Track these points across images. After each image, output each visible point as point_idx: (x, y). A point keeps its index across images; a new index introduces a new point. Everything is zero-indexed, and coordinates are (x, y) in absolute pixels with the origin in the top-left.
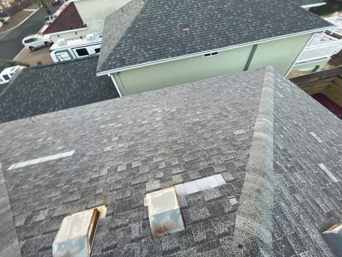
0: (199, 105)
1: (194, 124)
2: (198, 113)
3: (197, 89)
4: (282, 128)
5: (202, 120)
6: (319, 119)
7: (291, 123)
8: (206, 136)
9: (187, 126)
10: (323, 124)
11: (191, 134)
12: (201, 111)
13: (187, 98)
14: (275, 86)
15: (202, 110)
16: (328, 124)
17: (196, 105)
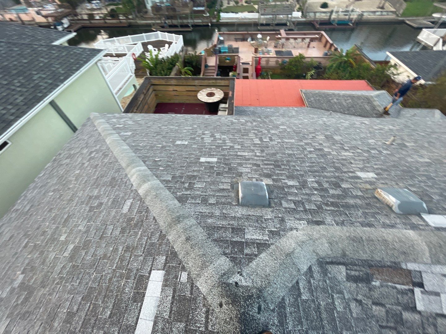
0: (54, 227)
1: (72, 257)
2: (63, 238)
3: (29, 209)
4: (156, 161)
5: (77, 241)
6: (172, 127)
7: (158, 150)
8: (100, 252)
9: (65, 272)
10: (177, 128)
11: (80, 276)
12: (65, 233)
13: (26, 238)
14: (114, 129)
15: (65, 228)
16: (180, 125)
17: (50, 232)
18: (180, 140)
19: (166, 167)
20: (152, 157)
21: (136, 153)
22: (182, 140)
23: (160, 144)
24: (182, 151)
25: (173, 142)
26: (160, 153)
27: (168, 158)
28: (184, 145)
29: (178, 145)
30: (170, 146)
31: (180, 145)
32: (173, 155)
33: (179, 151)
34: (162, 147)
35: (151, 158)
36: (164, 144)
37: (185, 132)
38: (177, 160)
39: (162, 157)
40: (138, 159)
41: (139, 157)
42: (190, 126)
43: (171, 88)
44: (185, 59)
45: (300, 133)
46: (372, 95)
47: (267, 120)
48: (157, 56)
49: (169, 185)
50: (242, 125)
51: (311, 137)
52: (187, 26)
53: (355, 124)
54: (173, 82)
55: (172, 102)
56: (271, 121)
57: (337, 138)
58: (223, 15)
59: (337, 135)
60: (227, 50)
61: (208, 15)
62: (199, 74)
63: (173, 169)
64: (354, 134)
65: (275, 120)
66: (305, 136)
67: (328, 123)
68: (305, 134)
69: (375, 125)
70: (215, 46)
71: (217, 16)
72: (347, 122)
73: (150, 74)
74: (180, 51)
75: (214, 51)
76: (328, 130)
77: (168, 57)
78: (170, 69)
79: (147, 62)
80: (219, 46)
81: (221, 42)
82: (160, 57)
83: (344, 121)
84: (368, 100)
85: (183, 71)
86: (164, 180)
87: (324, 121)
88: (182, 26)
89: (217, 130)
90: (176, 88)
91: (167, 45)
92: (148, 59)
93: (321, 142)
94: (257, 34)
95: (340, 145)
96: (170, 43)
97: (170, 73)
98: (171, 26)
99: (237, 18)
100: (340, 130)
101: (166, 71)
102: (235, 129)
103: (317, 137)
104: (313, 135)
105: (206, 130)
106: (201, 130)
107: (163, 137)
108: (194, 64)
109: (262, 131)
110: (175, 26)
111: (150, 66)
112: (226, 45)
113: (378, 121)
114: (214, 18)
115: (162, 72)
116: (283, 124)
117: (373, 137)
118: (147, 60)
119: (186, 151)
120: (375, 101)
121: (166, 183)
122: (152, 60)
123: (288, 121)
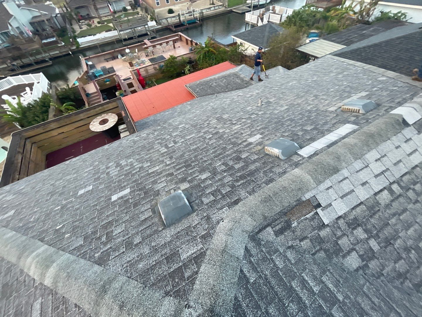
4: (58, 230)
7: (57, 214)
18: (82, 188)
19: (73, 230)
20: (51, 228)
21: (27, 235)
22: (85, 187)
23: (58, 205)
24: (87, 200)
25: (75, 195)
26: (61, 217)
27: (72, 218)
28: (89, 191)
29: (81, 196)
30: (72, 202)
31: (84, 194)
32: (78, 211)
33: (84, 202)
34: (62, 208)
35: (51, 230)
36: (64, 202)
37: (87, 176)
38: (84, 214)
39: (66, 221)
40: (32, 240)
41: (33, 237)
42: (91, 166)
43: (55, 133)
44: (58, 96)
45: (197, 125)
46: (237, 71)
47: (166, 125)
48: (19, 104)
49: (82, 252)
50: (145, 140)
51: (207, 125)
52: (44, 61)
53: (233, 99)
54: (53, 126)
55: (63, 146)
56: (170, 125)
57: (225, 116)
58: (80, 40)
59: (224, 114)
60: (102, 73)
61: (63, 44)
62: (84, 104)
63: (83, 227)
64: (236, 107)
65: (173, 121)
66: (201, 126)
67: (215, 107)
68: (201, 124)
69: (247, 94)
70: (87, 72)
71: (74, 43)
72: (228, 99)
73: (22, 126)
74: (48, 90)
75: (89, 78)
76: (217, 112)
77: (35, 101)
78: (47, 112)
79: (10, 115)
80: (92, 71)
81: (92, 67)
82: (25, 103)
83: (226, 100)
84: (236, 75)
85: (63, 108)
86: (74, 249)
87: (212, 106)
88: (37, 63)
89: (121, 157)
90: (60, 131)
91: (28, 89)
92: (9, 111)
93: (215, 126)
94: (125, 49)
95: (229, 122)
96: (31, 86)
97: (48, 116)
98: (22, 67)
99: (97, 40)
100: (225, 109)
101: (41, 116)
102: (139, 147)
103: (211, 123)
104: (208, 122)
105: (110, 162)
106: (104, 164)
107: (61, 195)
108: (72, 97)
109: (165, 138)
110: (30, 65)
111: (16, 118)
112: (99, 67)
113: (248, 90)
114: (72, 45)
115: (36, 118)
116: (181, 123)
117: (249, 105)
118: (8, 113)
119: (93, 198)
120: (240, 74)
121: (79, 251)
122: (14, 110)
123: (184, 118)
